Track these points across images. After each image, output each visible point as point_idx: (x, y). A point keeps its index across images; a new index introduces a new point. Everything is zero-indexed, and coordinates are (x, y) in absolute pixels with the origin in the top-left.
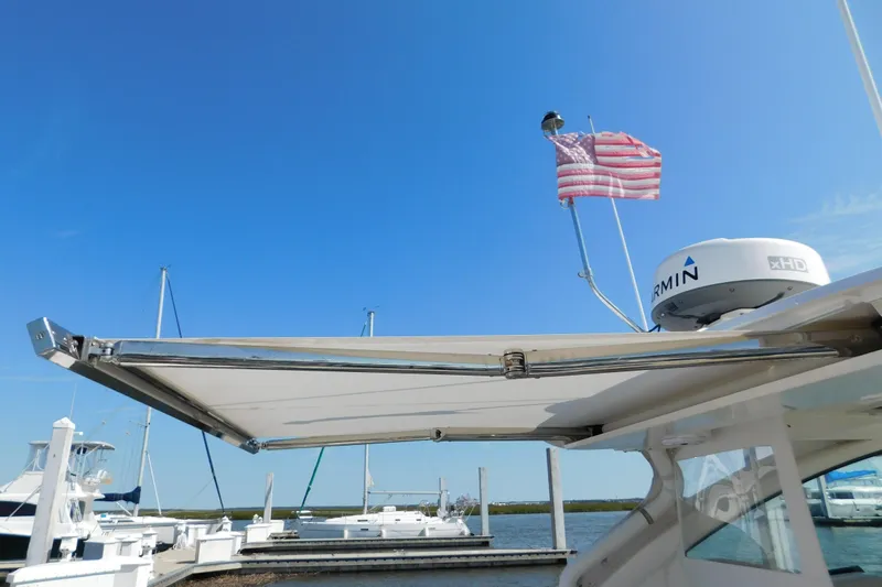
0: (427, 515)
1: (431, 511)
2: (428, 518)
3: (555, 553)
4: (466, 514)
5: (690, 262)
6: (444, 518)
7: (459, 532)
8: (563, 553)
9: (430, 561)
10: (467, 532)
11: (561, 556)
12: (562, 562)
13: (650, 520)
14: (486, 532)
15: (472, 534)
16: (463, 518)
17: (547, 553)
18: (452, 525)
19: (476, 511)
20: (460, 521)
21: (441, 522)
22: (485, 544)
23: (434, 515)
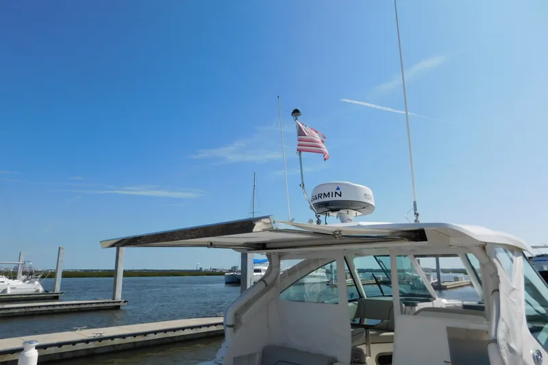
0: (10, 278)
1: (12, 275)
2: (11, 281)
3: (114, 302)
4: (43, 277)
5: (338, 189)
6: (24, 281)
7: (35, 290)
8: (119, 302)
9: (23, 310)
10: (41, 289)
11: (118, 304)
12: (117, 308)
13: (266, 285)
14: (58, 289)
15: (46, 292)
16: (39, 281)
17: (109, 303)
18: (30, 285)
19: (52, 275)
20: (37, 283)
21: (21, 283)
22: (56, 298)
23: (15, 278)
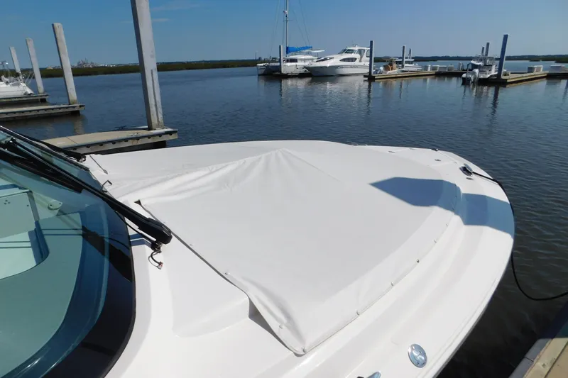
18: (16, 88)
20: (23, 85)
21: (5, 85)
22: (43, 101)
